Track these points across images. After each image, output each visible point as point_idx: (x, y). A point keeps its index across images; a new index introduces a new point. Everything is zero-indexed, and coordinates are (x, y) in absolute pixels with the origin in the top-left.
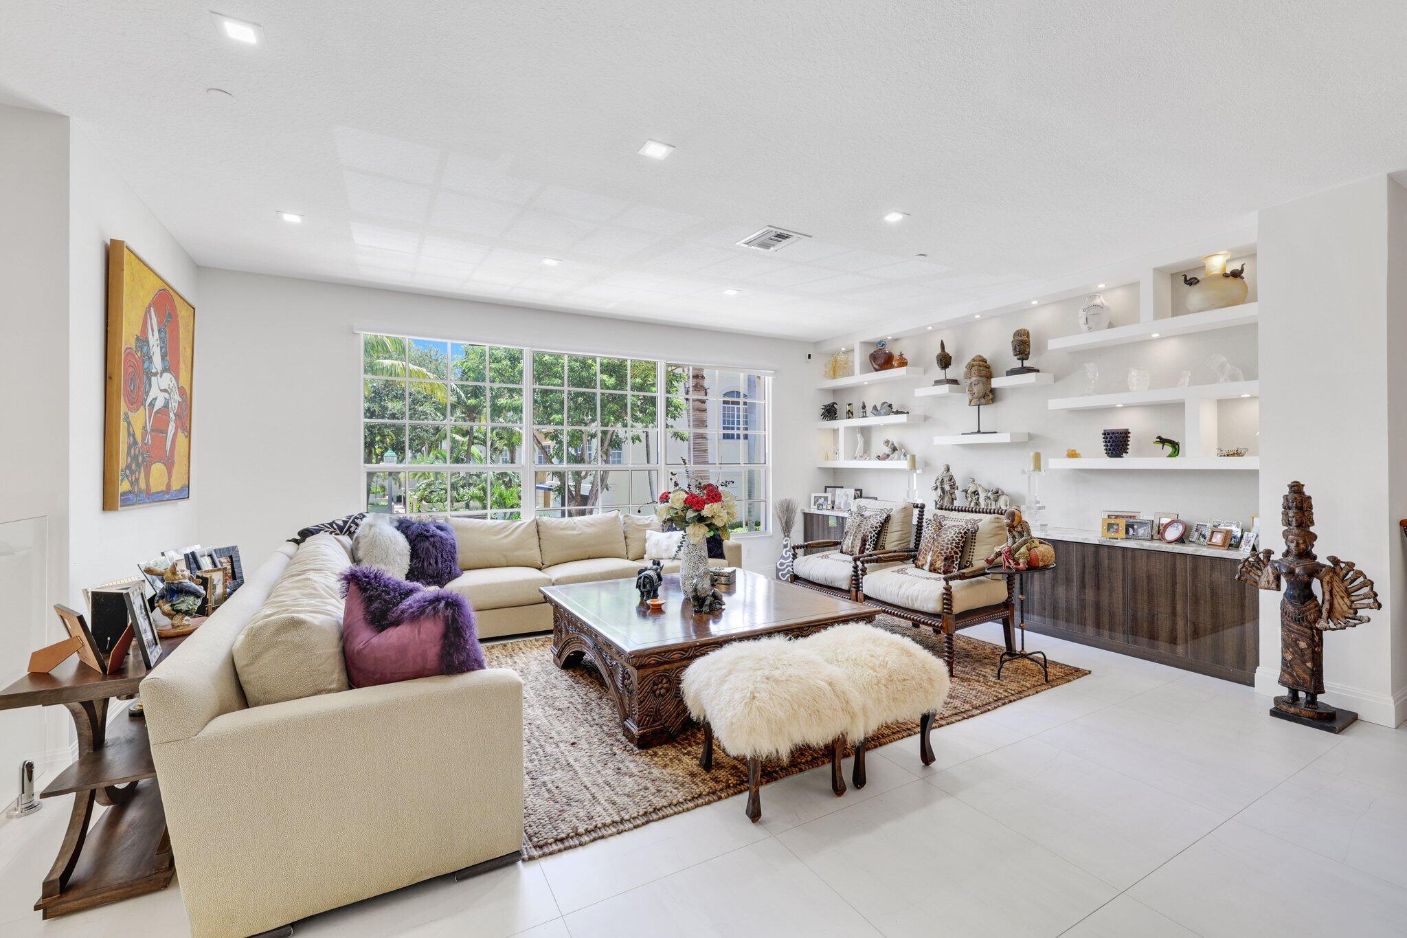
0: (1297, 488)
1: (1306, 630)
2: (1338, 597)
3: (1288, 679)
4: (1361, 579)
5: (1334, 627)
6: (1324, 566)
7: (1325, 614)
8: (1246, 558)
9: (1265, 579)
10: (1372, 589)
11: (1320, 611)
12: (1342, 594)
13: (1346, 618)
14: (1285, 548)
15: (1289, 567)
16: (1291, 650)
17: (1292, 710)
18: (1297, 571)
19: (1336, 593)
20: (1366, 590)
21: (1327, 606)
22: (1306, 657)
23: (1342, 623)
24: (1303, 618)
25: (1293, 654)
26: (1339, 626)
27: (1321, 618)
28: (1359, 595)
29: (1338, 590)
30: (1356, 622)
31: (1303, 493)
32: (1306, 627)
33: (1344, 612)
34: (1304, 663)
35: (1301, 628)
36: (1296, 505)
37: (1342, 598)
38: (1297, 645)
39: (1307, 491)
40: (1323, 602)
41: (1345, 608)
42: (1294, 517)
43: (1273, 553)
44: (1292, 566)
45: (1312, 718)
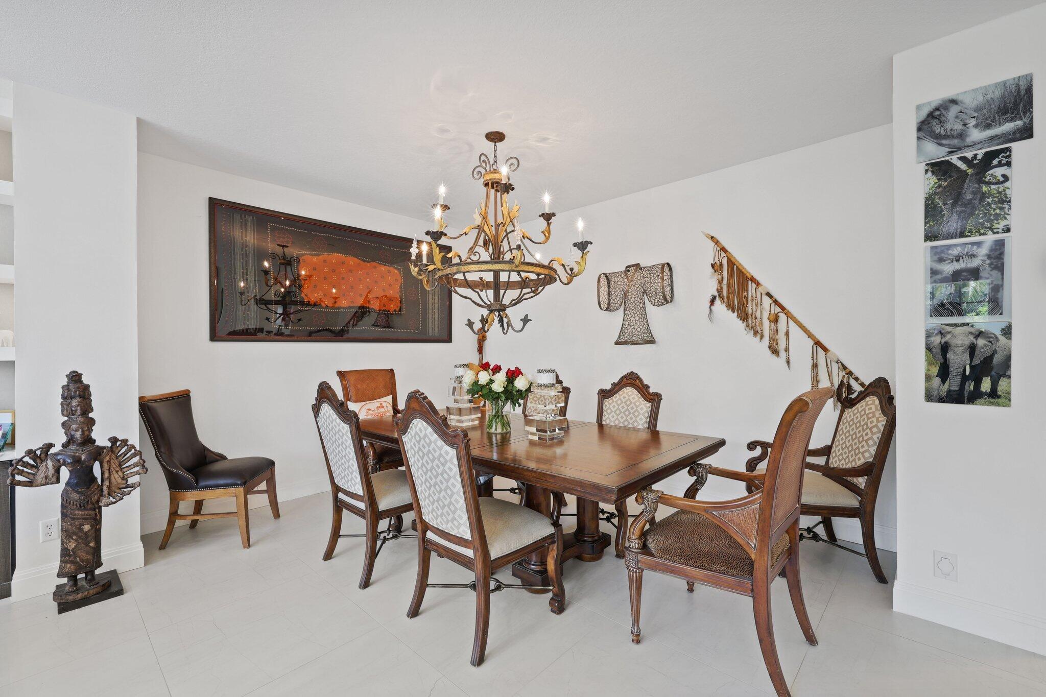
0: (75, 377)
1: (90, 512)
2: (114, 472)
3: (70, 568)
4: (133, 451)
5: (114, 500)
6: (104, 448)
7: (105, 490)
8: (19, 457)
9: (43, 475)
10: (141, 457)
11: (102, 490)
12: (117, 469)
13: (121, 489)
14: (64, 439)
15: (74, 456)
16: (74, 537)
17: (80, 596)
18: (83, 457)
19: (113, 470)
20: (136, 459)
21: (107, 483)
22: (89, 539)
23: (119, 495)
24: (88, 502)
25: (76, 540)
26: (118, 498)
27: (102, 496)
28: (130, 465)
29: (115, 466)
30: (130, 489)
31: (81, 382)
32: (91, 509)
33: (118, 484)
34: (87, 544)
35: (86, 512)
36: (79, 394)
37: (117, 472)
38: (81, 530)
39: (85, 380)
40: (102, 481)
41: (119, 480)
42: (78, 406)
43: (54, 447)
44: (77, 454)
45: (98, 593)
